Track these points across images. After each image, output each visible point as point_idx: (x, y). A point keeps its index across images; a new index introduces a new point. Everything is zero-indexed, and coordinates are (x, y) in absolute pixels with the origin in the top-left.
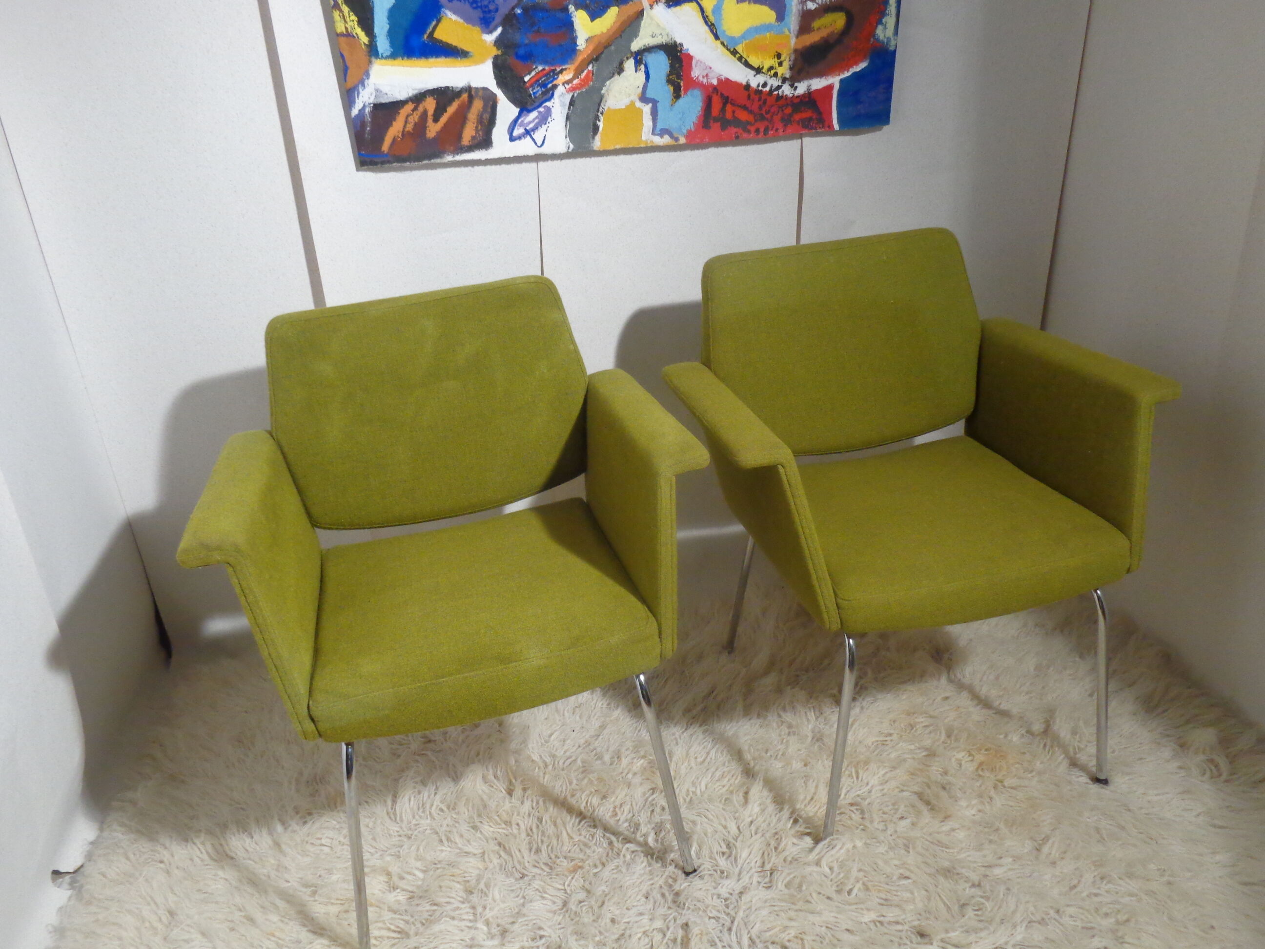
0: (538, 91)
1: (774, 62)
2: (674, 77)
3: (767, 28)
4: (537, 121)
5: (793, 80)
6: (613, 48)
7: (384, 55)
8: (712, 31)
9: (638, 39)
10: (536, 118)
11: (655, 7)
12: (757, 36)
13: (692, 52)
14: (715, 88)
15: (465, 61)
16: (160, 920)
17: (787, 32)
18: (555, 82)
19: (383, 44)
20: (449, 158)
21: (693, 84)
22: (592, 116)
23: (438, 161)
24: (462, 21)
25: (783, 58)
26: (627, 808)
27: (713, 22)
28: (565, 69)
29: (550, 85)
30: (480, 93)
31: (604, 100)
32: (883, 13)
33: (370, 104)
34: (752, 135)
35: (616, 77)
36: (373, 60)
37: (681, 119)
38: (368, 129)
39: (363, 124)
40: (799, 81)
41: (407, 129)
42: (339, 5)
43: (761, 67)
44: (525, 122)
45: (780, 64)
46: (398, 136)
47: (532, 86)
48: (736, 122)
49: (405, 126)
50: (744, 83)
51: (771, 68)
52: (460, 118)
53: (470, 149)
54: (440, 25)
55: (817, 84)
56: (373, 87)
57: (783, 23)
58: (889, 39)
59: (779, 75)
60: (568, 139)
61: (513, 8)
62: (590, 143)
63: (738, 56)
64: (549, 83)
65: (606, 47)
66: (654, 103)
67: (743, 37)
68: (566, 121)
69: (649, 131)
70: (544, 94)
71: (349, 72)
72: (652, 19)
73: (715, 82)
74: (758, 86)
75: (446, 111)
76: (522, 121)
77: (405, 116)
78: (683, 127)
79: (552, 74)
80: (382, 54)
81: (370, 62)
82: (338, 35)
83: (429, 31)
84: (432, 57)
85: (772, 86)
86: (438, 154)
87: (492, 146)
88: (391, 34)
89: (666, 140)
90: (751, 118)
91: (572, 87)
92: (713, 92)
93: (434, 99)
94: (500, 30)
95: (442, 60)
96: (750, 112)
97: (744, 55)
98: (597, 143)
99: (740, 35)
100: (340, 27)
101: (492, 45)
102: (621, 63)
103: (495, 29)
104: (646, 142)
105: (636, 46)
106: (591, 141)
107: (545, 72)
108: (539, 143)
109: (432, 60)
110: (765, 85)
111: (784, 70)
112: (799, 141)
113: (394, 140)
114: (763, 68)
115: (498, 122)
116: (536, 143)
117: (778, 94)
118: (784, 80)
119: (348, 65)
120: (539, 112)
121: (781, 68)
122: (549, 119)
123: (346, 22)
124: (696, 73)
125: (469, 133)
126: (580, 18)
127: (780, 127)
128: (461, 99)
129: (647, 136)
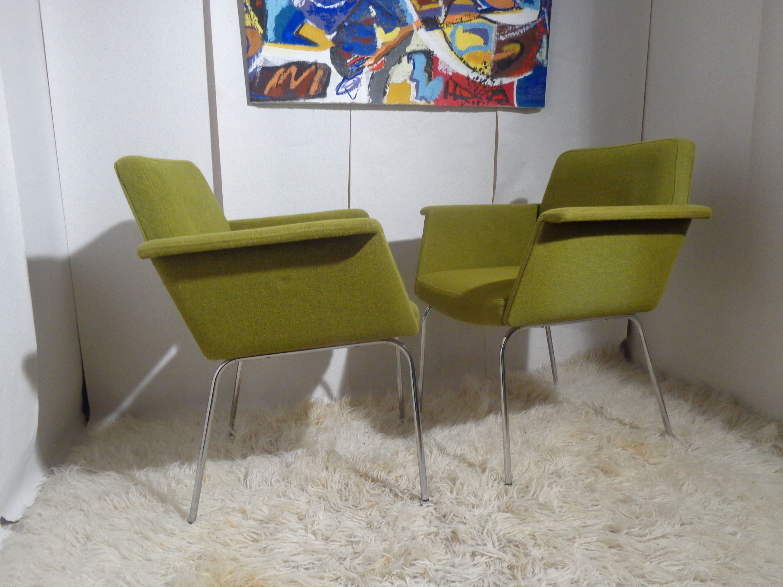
0: (354, 69)
1: (482, 66)
2: (428, 68)
3: (479, 47)
4: (352, 85)
5: (493, 77)
6: (396, 49)
7: (271, 41)
8: (450, 46)
9: (410, 46)
10: (352, 84)
11: (420, 30)
12: (473, 51)
13: (438, 56)
14: (451, 78)
15: (315, 48)
16: (79, 541)
17: (489, 51)
18: (364, 65)
19: (271, 35)
20: (302, 101)
21: (438, 73)
22: (383, 86)
23: (295, 102)
24: (315, 26)
25: (487, 64)
26: (405, 478)
27: (450, 41)
28: (369, 58)
29: (361, 66)
30: (322, 67)
31: (390, 77)
32: (540, 47)
33: (260, 67)
34: (470, 104)
35: (397, 65)
36: (265, 42)
37: (431, 92)
38: (258, 80)
39: (255, 77)
40: (496, 78)
41: (279, 83)
42: (249, 11)
43: (475, 68)
44: (346, 85)
45: (486, 67)
46: (274, 86)
47: (351, 65)
48: (462, 97)
49: (278, 81)
50: (466, 76)
51: (481, 69)
52: (310, 80)
53: (314, 97)
54: (303, 28)
55: (506, 81)
56: (263, 57)
57: (487, 46)
58: (543, 61)
59: (485, 73)
60: (369, 96)
61: (344, 22)
62: (381, 100)
63: (463, 61)
64: (360, 65)
65: (392, 49)
66: (417, 82)
67: (466, 51)
68: (369, 87)
69: (414, 97)
70: (357, 70)
71: (250, 48)
72: (418, 36)
73: (451, 74)
74: (474, 78)
75: (302, 75)
76: (344, 85)
77: (280, 74)
78: (432, 96)
79: (362, 60)
80: (270, 40)
81: (263, 44)
82: (246, 27)
83: (296, 30)
84: (297, 44)
85: (481, 79)
86: (296, 98)
87: (326, 96)
88: (276, 30)
89: (423, 102)
90: (470, 96)
91: (373, 68)
92: (449, 79)
93: (296, 67)
94: (335, 33)
95: (302, 46)
96: (470, 92)
97: (467, 61)
98: (385, 100)
99: (464, 50)
100: (248, 23)
101: (330, 41)
102: (400, 58)
103: (333, 32)
104: (412, 102)
105: (409, 49)
106: (382, 98)
107: (358, 58)
108: (353, 98)
109: (297, 46)
110: (477, 78)
111: (488, 71)
112: (495, 113)
113: (272, 88)
114: (476, 68)
115: (330, 83)
116: (351, 97)
117: (484, 84)
118: (488, 77)
119: (250, 44)
120: (354, 81)
121: (486, 69)
122: (359, 85)
123: (251, 20)
124: (440, 67)
125: (314, 88)
126: (379, 32)
127: (486, 101)
128: (311, 69)
129: (413, 99)
